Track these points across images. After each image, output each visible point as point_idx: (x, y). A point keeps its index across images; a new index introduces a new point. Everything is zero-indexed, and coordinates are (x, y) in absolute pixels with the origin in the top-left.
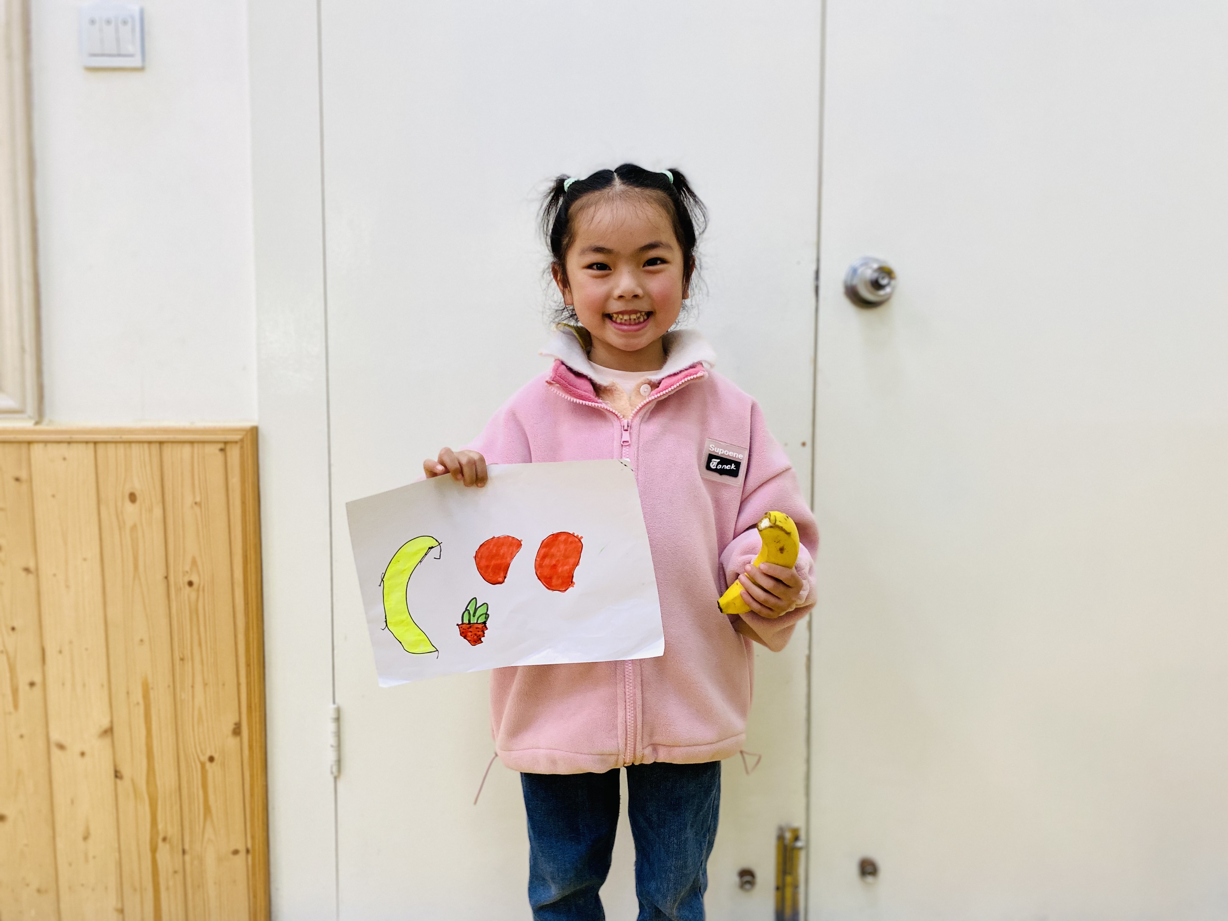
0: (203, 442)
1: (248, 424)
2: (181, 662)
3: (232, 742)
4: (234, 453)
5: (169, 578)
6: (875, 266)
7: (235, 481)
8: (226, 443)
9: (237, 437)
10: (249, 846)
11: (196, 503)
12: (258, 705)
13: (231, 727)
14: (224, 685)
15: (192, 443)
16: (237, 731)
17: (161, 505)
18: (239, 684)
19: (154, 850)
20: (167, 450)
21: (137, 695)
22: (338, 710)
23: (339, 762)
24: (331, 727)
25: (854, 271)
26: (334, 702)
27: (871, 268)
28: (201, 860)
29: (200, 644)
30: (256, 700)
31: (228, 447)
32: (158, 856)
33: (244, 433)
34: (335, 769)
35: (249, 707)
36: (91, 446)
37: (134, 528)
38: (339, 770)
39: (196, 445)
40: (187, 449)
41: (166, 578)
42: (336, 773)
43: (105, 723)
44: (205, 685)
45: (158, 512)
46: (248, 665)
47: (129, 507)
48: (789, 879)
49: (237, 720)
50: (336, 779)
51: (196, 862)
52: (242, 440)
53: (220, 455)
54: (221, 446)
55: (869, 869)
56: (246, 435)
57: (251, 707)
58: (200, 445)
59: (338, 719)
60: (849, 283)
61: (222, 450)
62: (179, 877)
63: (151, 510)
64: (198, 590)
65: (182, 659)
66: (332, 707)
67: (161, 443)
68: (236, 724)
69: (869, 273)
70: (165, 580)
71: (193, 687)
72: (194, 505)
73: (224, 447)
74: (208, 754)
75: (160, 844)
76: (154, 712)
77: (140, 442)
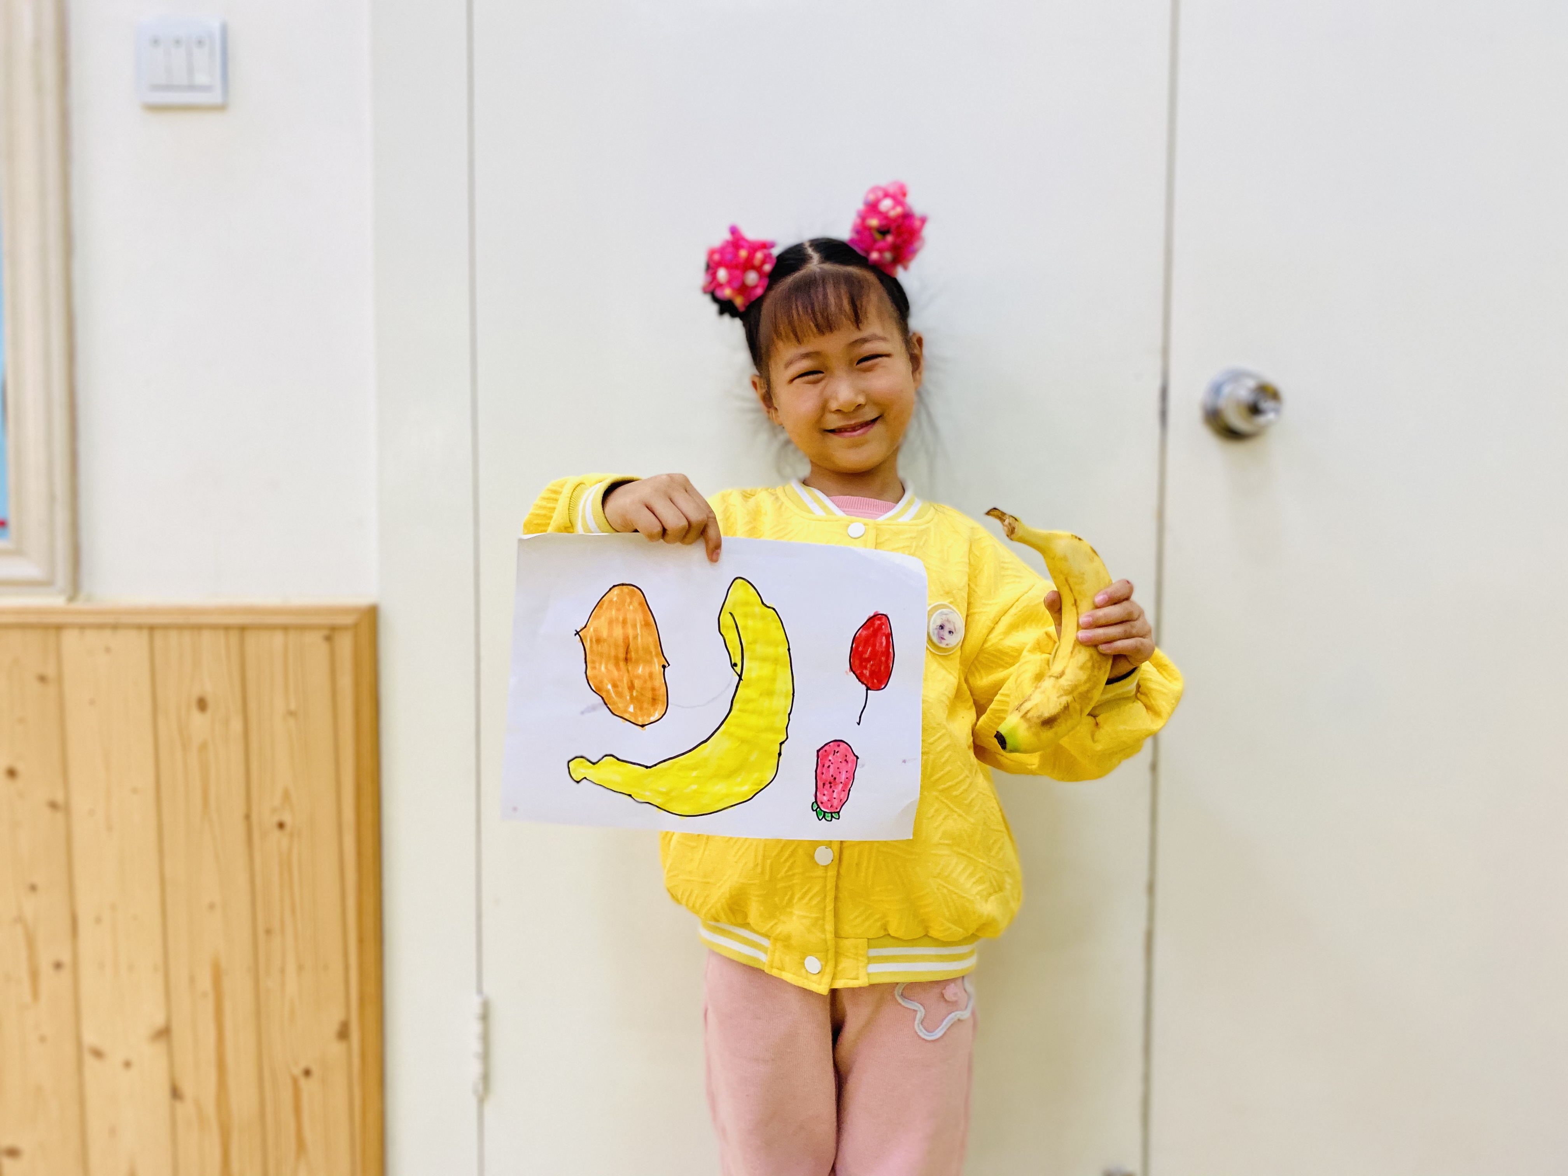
0: (302, 628)
1: (363, 602)
2: (267, 936)
3: (337, 1049)
4: (345, 644)
5: (251, 817)
6: (1251, 383)
7: (346, 682)
8: (334, 629)
9: (349, 620)
11: (291, 714)
12: (373, 997)
13: (336, 1027)
14: (326, 968)
15: (285, 628)
16: (343, 1033)
17: (241, 715)
18: (347, 967)
20: (251, 639)
21: (205, 983)
22: (486, 1005)
23: (486, 1078)
24: (476, 1027)
26: (480, 991)
27: (1245, 386)
29: (293, 911)
30: (371, 990)
31: (337, 634)
33: (357, 614)
34: (480, 1087)
35: (361, 1000)
36: (145, 634)
37: (203, 747)
38: (486, 1088)
39: (291, 632)
40: (278, 638)
41: (248, 817)
42: (481, 1093)
43: (159, 1020)
44: (300, 968)
45: (237, 725)
46: (361, 941)
47: (197, 718)
49: (343, 1017)
50: (481, 1101)
52: (356, 626)
53: (324, 647)
54: (326, 632)
56: (361, 617)
57: (363, 1000)
58: (298, 632)
59: (485, 1017)
60: (1209, 407)
61: (328, 639)
63: (227, 723)
64: (291, 836)
65: (268, 932)
66: (477, 999)
67: (243, 629)
68: (342, 1024)
69: (1243, 394)
70: (246, 821)
71: (283, 971)
72: (287, 715)
73: (331, 633)
74: (303, 1065)
76: (228, 1005)
77: (214, 627)
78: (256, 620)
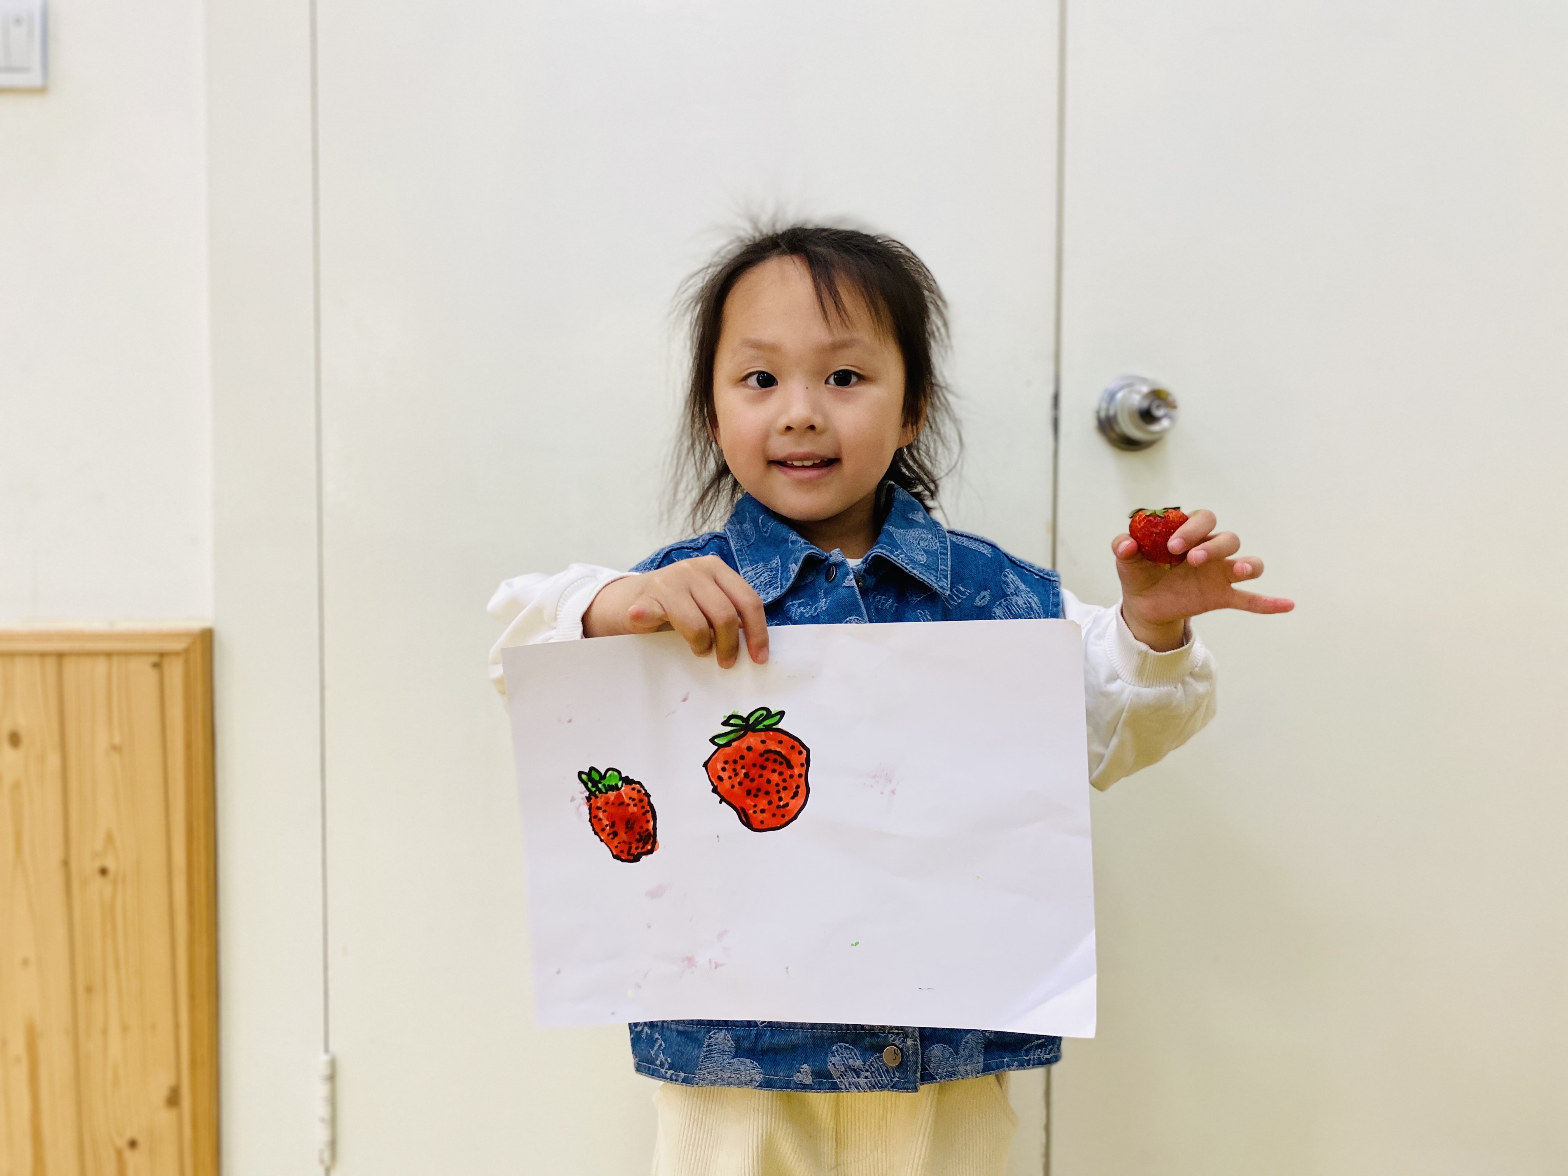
0: (127, 654)
1: (197, 625)
2: (87, 994)
3: (165, 1117)
4: (175, 671)
5: (69, 864)
6: (1145, 389)
7: (176, 712)
8: (162, 655)
9: (179, 646)
11: (114, 747)
12: (206, 1060)
13: (164, 1093)
14: (153, 1028)
15: (109, 655)
16: (173, 1099)
17: (59, 752)
18: (177, 1026)
20: (70, 667)
21: (18, 1046)
22: (333, 1064)
23: (333, 1144)
24: (322, 1090)
25: (1112, 396)
26: (327, 1050)
27: (1139, 392)
29: (117, 966)
30: (204, 1051)
31: (166, 661)
33: (191, 639)
34: (326, 1156)
35: (193, 1062)
37: (16, 786)
38: (333, 1157)
39: (115, 660)
40: (101, 666)
41: (66, 863)
42: (328, 1162)
44: (125, 1029)
45: (53, 761)
46: (192, 997)
47: (9, 755)
49: (173, 1082)
50: (327, 1170)
52: (187, 651)
53: (152, 675)
54: (155, 659)
56: (195, 642)
57: (195, 1061)
58: (121, 657)
59: (332, 1078)
60: (1103, 414)
61: (157, 665)
63: (42, 759)
64: (115, 883)
65: (89, 990)
66: (324, 1058)
67: (60, 656)
68: (171, 1089)
69: (1137, 400)
70: (65, 867)
71: (105, 1032)
72: (111, 750)
73: (160, 660)
74: (129, 1134)
76: (43, 1069)
77: (28, 654)
78: (76, 646)
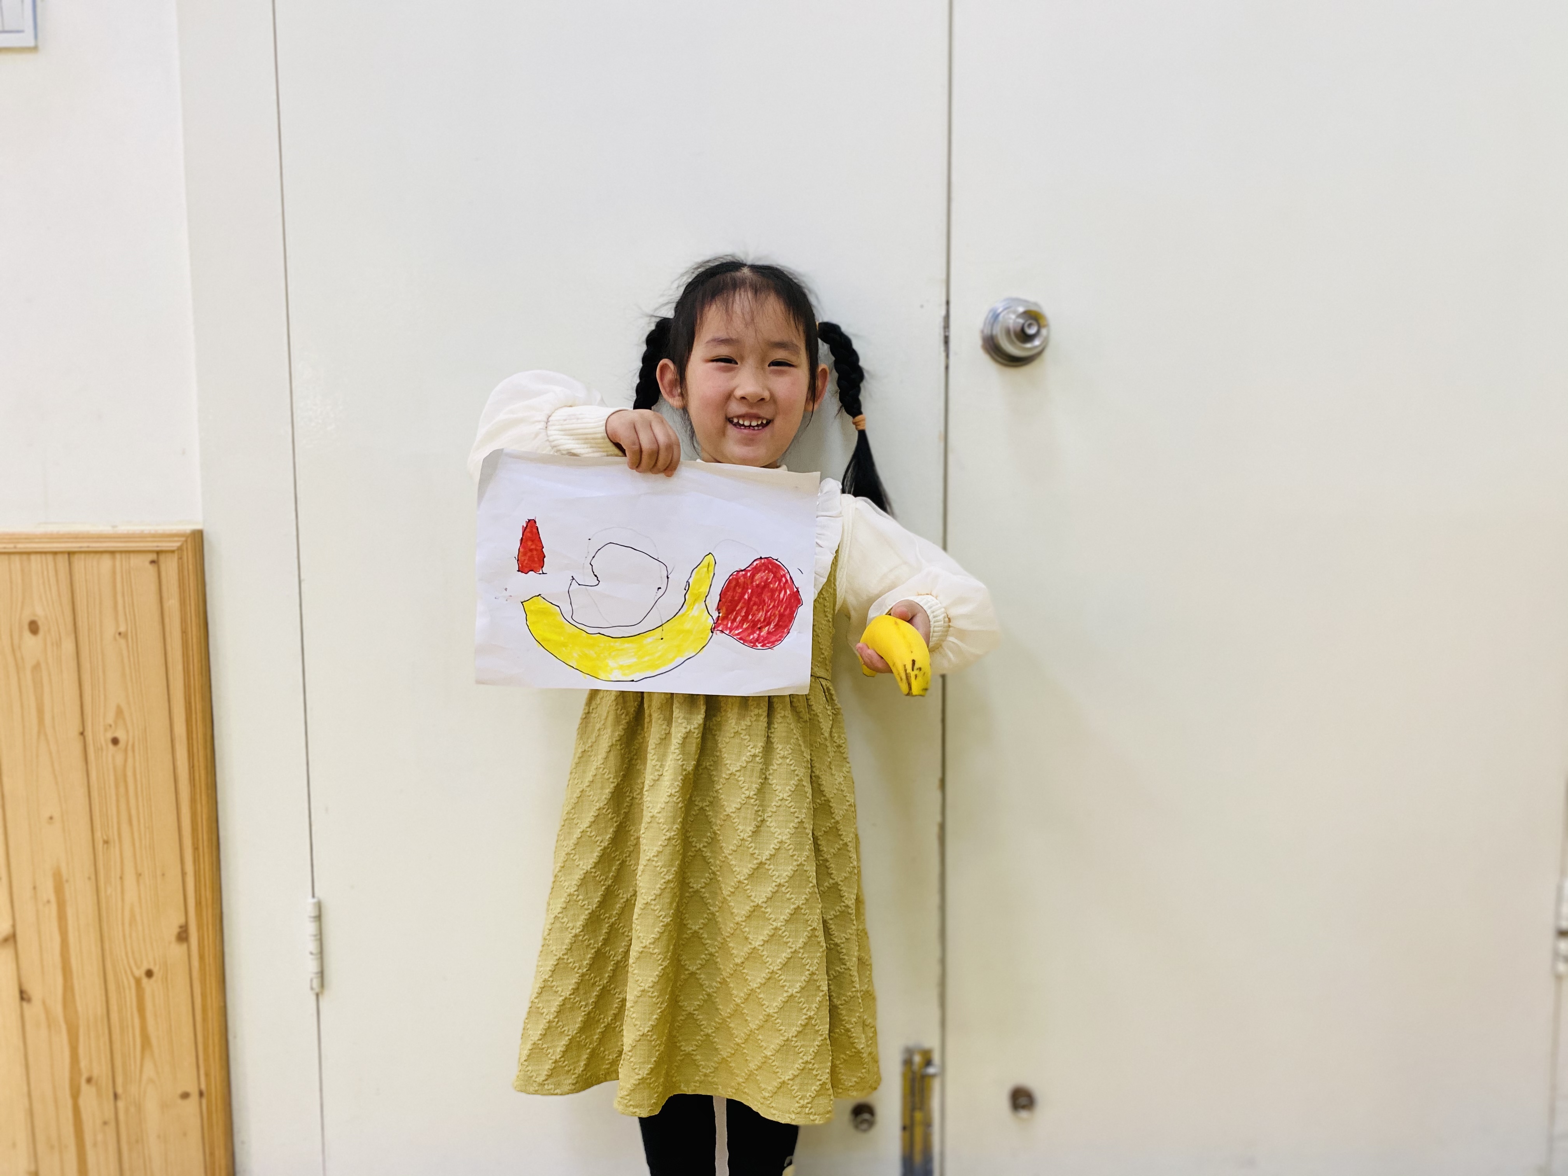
0: (128, 552)
1: (188, 528)
2: (105, 846)
3: (178, 951)
4: (170, 566)
5: (86, 733)
6: (1021, 310)
7: (172, 603)
8: (158, 553)
9: (175, 545)
10: (203, 1087)
11: (120, 634)
12: (210, 902)
13: (175, 930)
14: (163, 875)
15: (113, 553)
16: (183, 936)
17: (73, 636)
18: (184, 874)
19: (75, 1095)
20: (79, 563)
21: (48, 891)
22: (319, 906)
23: (321, 974)
24: (310, 928)
25: (996, 317)
26: (313, 896)
27: (1014, 312)
28: (139, 1108)
29: (130, 823)
30: (207, 894)
31: (162, 558)
32: (82, 1102)
33: (183, 539)
34: (316, 984)
35: (198, 904)
37: (37, 667)
38: (322, 985)
39: (118, 556)
40: (106, 562)
41: (82, 734)
42: (317, 990)
43: (4, 928)
44: (139, 875)
45: (68, 646)
46: (196, 849)
47: (30, 641)
48: (918, 1116)
49: (182, 921)
50: (317, 995)
51: (132, 1110)
52: (180, 549)
53: (152, 569)
54: (153, 557)
55: (1023, 1101)
56: (186, 541)
57: (200, 903)
58: (123, 555)
59: (319, 918)
60: (988, 333)
61: (153, 562)
62: (111, 1130)
63: (58, 644)
64: (126, 750)
65: (106, 842)
66: (311, 901)
67: (70, 554)
68: (181, 927)
69: (1013, 320)
70: (82, 737)
71: (121, 878)
72: (117, 636)
73: (157, 557)
74: (145, 967)
75: (84, 1087)
76: (70, 912)
77: (42, 553)
78: (84, 545)
